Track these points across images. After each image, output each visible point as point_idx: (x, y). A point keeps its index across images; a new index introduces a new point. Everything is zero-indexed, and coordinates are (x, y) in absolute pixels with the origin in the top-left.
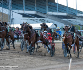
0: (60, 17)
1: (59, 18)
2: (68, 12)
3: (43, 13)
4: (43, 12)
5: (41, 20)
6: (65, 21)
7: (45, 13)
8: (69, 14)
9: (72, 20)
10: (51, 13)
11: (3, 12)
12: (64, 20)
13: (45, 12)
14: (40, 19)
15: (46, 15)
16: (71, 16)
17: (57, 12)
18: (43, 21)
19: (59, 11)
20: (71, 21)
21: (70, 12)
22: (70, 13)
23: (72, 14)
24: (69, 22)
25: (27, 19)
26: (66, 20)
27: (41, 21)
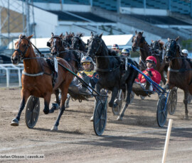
0: (151, 19)
1: (149, 22)
2: (170, 7)
3: (108, 10)
4: (108, 8)
5: (103, 26)
6: (164, 29)
7: (114, 11)
8: (173, 12)
9: (179, 27)
10: (127, 10)
11: (11, 8)
12: (160, 28)
13: (115, 7)
14: (100, 24)
15: (117, 15)
16: (178, 17)
17: (142, 7)
18: (109, 30)
19: (149, 6)
20: (177, 29)
21: (176, 7)
22: (177, 10)
23: (182, 12)
24: (174, 31)
25: (70, 25)
26: (166, 26)
27: (104, 30)
